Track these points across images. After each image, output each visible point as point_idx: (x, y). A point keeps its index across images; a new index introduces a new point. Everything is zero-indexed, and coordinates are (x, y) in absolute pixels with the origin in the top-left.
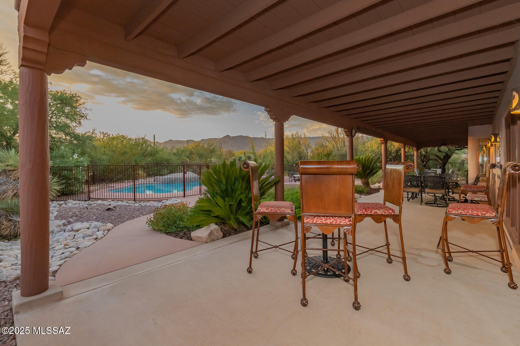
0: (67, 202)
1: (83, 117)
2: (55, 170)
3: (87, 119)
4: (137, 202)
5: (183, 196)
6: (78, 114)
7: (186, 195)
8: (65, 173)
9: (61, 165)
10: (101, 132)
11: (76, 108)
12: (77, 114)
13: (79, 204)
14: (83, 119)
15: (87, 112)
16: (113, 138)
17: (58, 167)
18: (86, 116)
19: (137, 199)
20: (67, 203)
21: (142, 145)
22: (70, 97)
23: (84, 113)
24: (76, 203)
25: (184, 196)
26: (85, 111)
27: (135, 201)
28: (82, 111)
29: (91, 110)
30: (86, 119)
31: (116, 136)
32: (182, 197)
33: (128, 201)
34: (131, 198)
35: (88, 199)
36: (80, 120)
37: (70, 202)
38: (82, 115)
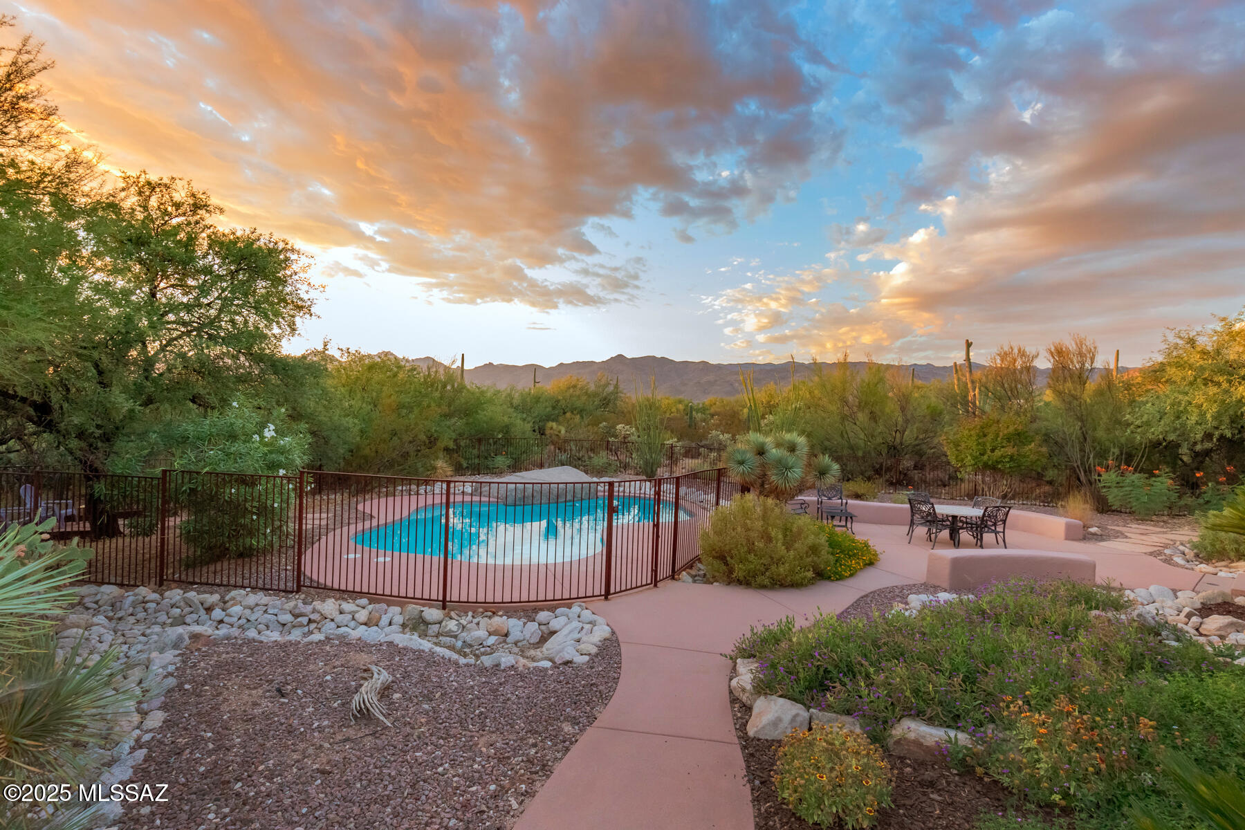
0: (231, 599)
1: (300, 308)
2: (203, 486)
3: (311, 315)
4: (453, 614)
5: (603, 593)
6: (289, 301)
7: (612, 590)
8: (231, 494)
9: (221, 465)
10: (342, 350)
11: (283, 282)
12: (285, 301)
13: (265, 608)
14: (301, 314)
15: (313, 294)
16: (372, 367)
17: (211, 473)
18: (310, 306)
19: (451, 601)
20: (228, 601)
21: (444, 386)
22: (269, 249)
23: (305, 297)
24: (257, 605)
25: (607, 595)
26: (307, 292)
27: (444, 608)
28: (299, 292)
29: (322, 289)
30: (307, 316)
31: (379, 360)
32: (601, 595)
33: (424, 605)
34: (434, 597)
35: (295, 589)
36: (293, 316)
37: (238, 599)
38: (300, 303)
